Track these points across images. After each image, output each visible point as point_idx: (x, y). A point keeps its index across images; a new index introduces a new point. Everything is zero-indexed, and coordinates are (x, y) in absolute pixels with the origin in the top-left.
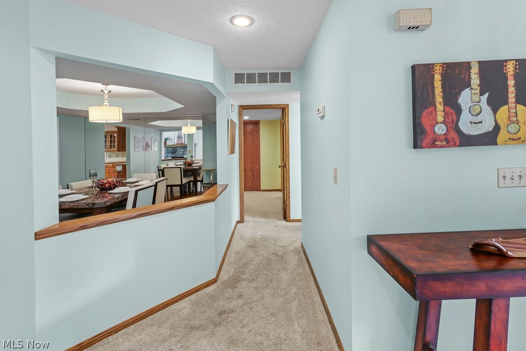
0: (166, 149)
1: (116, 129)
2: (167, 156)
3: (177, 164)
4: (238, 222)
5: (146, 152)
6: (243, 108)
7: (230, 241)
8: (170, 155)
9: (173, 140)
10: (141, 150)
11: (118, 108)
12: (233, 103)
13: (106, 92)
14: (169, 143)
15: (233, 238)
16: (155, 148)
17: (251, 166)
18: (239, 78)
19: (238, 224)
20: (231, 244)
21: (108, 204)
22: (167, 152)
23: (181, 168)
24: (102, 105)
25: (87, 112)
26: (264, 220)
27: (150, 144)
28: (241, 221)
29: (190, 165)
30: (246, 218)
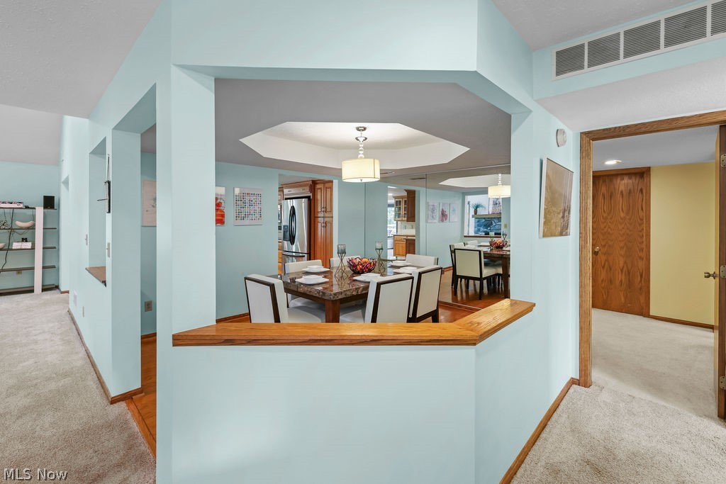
0: (477, 220)
1: (405, 194)
2: (479, 230)
3: (482, 244)
4: (573, 382)
5: (442, 223)
6: (590, 137)
7: (543, 426)
8: (482, 229)
9: (487, 208)
10: (436, 221)
11: (372, 160)
12: (561, 126)
13: (361, 139)
14: (481, 212)
15: (553, 419)
16: (454, 218)
17: (625, 263)
18: (568, 61)
19: (574, 386)
20: (543, 435)
21: (340, 297)
22: (478, 225)
23: (480, 252)
24: (356, 157)
25: (340, 170)
26: (648, 397)
27: (447, 213)
28: (583, 380)
29: (500, 247)
30: (596, 375)
